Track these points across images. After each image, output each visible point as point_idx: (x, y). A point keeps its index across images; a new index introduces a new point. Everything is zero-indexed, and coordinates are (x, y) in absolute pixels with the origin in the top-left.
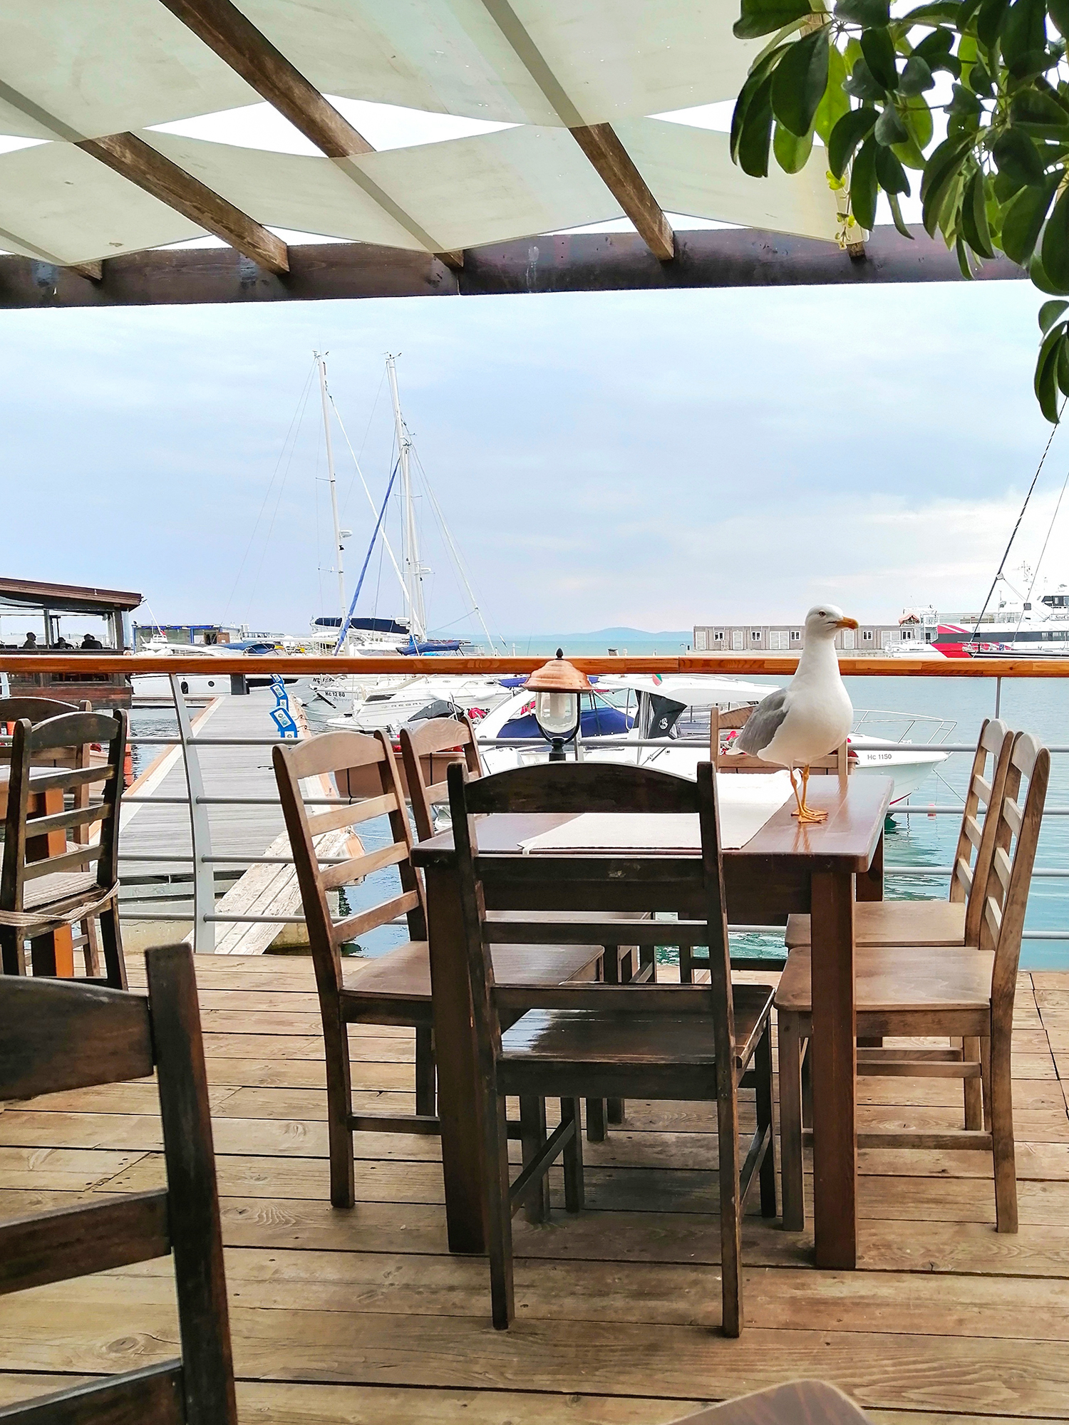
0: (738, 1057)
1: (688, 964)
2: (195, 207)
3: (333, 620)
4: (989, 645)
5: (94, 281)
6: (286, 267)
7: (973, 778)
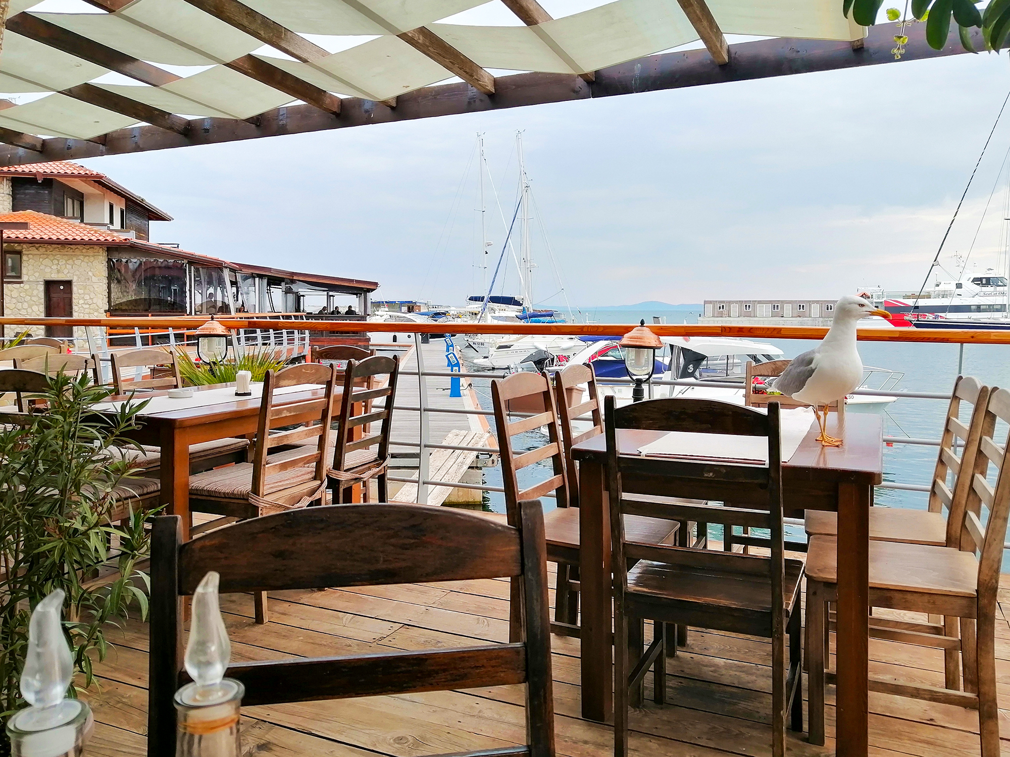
0: (786, 609)
1: (729, 540)
2: (450, 62)
3: (479, 297)
4: (926, 315)
5: (393, 108)
6: (493, 90)
7: (948, 420)
